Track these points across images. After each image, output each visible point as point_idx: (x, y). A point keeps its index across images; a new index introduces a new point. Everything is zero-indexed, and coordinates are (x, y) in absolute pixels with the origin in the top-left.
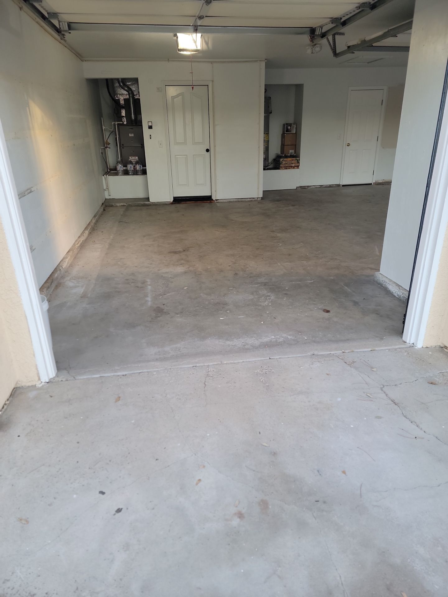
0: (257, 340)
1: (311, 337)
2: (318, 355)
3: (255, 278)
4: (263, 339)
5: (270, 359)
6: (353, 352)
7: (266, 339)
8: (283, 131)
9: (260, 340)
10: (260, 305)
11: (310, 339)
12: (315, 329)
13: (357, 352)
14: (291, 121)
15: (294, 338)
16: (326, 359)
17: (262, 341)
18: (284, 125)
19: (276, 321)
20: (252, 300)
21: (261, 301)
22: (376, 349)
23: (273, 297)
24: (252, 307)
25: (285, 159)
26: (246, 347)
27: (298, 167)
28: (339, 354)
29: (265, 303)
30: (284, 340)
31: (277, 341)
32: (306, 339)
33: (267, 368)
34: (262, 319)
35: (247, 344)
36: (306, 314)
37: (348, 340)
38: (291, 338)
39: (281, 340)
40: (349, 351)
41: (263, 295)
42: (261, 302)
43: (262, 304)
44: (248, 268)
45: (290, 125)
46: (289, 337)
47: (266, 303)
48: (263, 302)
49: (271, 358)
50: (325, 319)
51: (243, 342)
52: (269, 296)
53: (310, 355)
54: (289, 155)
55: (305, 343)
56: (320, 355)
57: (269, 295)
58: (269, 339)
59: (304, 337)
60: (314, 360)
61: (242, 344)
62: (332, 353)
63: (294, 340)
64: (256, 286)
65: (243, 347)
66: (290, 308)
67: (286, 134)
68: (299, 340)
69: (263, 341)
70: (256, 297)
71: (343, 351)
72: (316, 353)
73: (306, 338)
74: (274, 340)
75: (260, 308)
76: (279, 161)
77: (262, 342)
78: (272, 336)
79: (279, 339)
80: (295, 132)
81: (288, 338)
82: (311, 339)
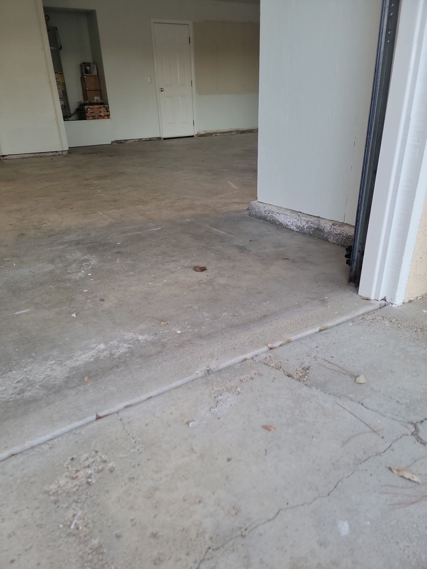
0: (61, 363)
1: (189, 327)
2: (220, 371)
3: (58, 236)
4: (75, 358)
5: (98, 418)
6: (289, 342)
7: (83, 357)
8: (82, 73)
9: (68, 362)
10: (69, 280)
11: (188, 332)
12: (190, 308)
13: (297, 340)
14: (89, 60)
15: (152, 337)
16: (242, 377)
17: (73, 365)
18: (81, 65)
19: (106, 305)
20: (50, 272)
21: (71, 272)
22: (329, 324)
23: (94, 261)
24: (51, 286)
25: (90, 106)
26: (27, 394)
27: (108, 116)
28: (264, 355)
29: (79, 274)
30: (129, 348)
31: (112, 355)
32: (181, 335)
33: (91, 460)
34: (73, 307)
35: (31, 384)
36: (165, 281)
37: (265, 316)
38: (145, 340)
39: (122, 350)
40: (281, 343)
41: (75, 261)
42: (71, 274)
43: (74, 277)
44: (45, 224)
45: (89, 64)
46: (140, 338)
47: (82, 274)
48: (74, 272)
49: (101, 414)
50: (204, 283)
51: (18, 382)
52: (88, 260)
53: (200, 375)
54: (95, 101)
55: (181, 346)
56: (224, 369)
57: (86, 259)
58: (91, 353)
59: (173, 329)
60: (215, 388)
61: (16, 388)
62: (248, 356)
63: (153, 343)
64: (60, 247)
65: (18, 397)
66: (132, 275)
67: (85, 75)
68: (166, 340)
69: (78, 363)
70: (61, 265)
71: (269, 345)
72: (214, 365)
73: (179, 332)
74: (106, 353)
75: (68, 285)
76: (83, 109)
77: (74, 368)
78: (100, 344)
79: (118, 347)
80: (96, 74)
81: (138, 341)
82: (190, 331)
